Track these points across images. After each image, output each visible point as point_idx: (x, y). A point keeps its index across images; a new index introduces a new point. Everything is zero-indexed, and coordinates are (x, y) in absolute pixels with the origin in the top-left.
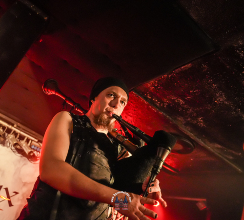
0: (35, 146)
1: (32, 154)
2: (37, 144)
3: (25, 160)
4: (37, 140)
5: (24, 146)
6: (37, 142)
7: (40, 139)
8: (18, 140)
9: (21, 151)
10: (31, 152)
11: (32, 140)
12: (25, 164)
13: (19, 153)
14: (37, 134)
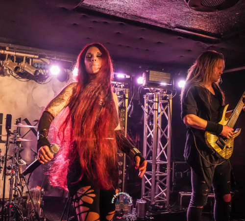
0: (38, 64)
1: (38, 74)
2: (39, 61)
3: (33, 83)
4: (37, 57)
5: (26, 68)
6: (38, 59)
7: (40, 53)
8: (17, 63)
9: (24, 75)
10: (37, 71)
11: (32, 58)
12: (34, 88)
13: (23, 78)
14: (34, 49)
